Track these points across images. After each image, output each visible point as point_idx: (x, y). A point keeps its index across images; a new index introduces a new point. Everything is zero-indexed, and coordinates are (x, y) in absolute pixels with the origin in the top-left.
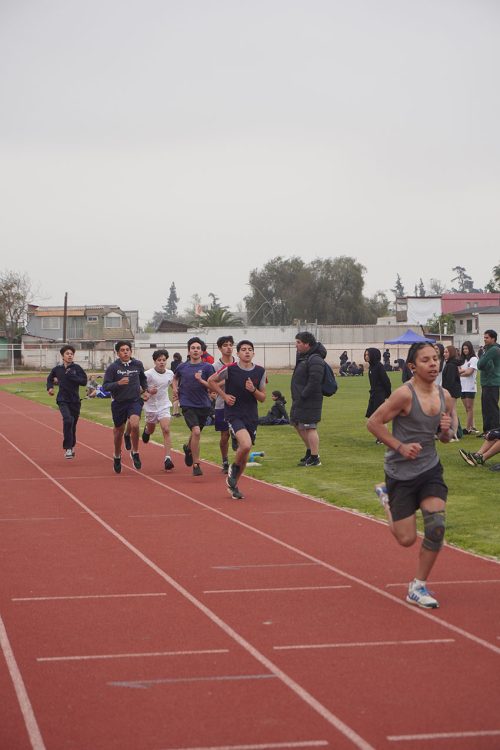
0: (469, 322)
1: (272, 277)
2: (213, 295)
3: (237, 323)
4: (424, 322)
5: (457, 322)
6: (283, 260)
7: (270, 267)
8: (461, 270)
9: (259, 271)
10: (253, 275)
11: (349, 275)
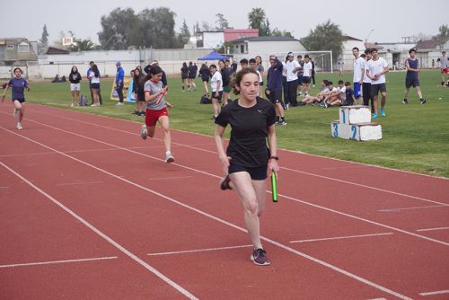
0: (242, 47)
1: (115, 20)
2: (70, 32)
3: (98, 48)
4: (215, 47)
5: (235, 46)
6: (122, 9)
7: (113, 14)
8: (221, 15)
9: (106, 17)
10: (103, 19)
11: (166, 18)
